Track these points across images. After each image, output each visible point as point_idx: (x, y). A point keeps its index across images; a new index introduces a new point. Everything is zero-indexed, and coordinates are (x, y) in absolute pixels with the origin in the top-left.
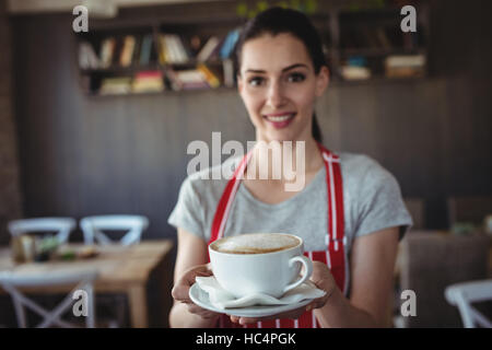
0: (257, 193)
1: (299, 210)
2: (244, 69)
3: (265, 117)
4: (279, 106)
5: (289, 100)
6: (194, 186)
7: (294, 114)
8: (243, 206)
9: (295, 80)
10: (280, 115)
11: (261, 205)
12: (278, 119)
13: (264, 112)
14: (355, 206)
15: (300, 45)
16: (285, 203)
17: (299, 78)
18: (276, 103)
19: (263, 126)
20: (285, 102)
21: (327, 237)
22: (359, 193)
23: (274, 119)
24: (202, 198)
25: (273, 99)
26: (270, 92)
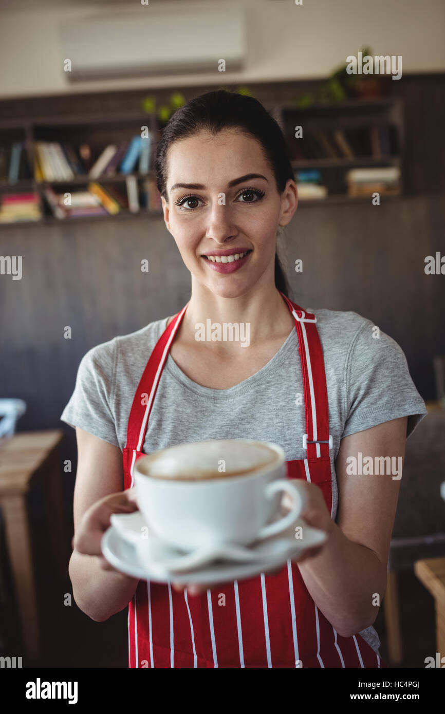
0: (194, 373)
1: (259, 397)
2: (170, 184)
3: (205, 257)
4: (226, 240)
5: (240, 231)
6: (98, 365)
7: (248, 252)
8: (173, 393)
9: (248, 200)
10: (227, 254)
11: (202, 390)
12: (224, 259)
13: (203, 250)
14: (344, 389)
15: (255, 146)
16: (237, 388)
17: (254, 196)
18: (221, 234)
19: (202, 269)
20: (234, 233)
21: (305, 437)
22: (349, 369)
23: (218, 259)
24: (110, 381)
25: (216, 228)
26: (212, 218)
